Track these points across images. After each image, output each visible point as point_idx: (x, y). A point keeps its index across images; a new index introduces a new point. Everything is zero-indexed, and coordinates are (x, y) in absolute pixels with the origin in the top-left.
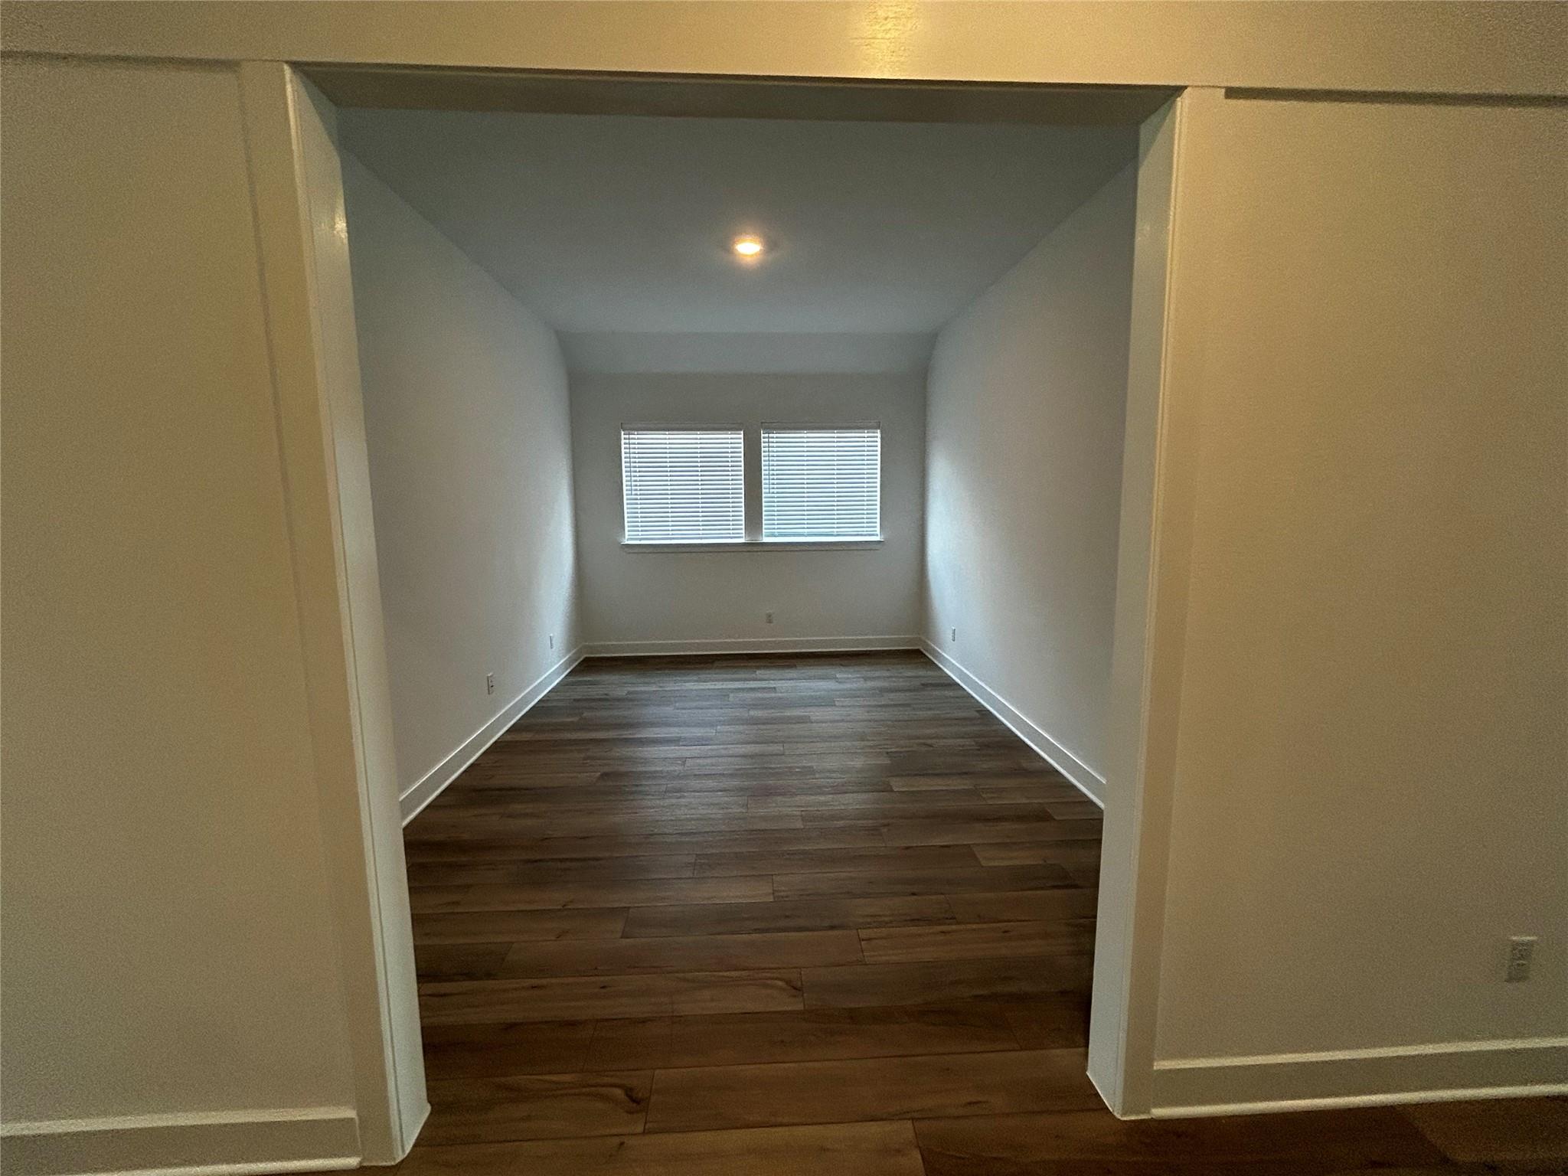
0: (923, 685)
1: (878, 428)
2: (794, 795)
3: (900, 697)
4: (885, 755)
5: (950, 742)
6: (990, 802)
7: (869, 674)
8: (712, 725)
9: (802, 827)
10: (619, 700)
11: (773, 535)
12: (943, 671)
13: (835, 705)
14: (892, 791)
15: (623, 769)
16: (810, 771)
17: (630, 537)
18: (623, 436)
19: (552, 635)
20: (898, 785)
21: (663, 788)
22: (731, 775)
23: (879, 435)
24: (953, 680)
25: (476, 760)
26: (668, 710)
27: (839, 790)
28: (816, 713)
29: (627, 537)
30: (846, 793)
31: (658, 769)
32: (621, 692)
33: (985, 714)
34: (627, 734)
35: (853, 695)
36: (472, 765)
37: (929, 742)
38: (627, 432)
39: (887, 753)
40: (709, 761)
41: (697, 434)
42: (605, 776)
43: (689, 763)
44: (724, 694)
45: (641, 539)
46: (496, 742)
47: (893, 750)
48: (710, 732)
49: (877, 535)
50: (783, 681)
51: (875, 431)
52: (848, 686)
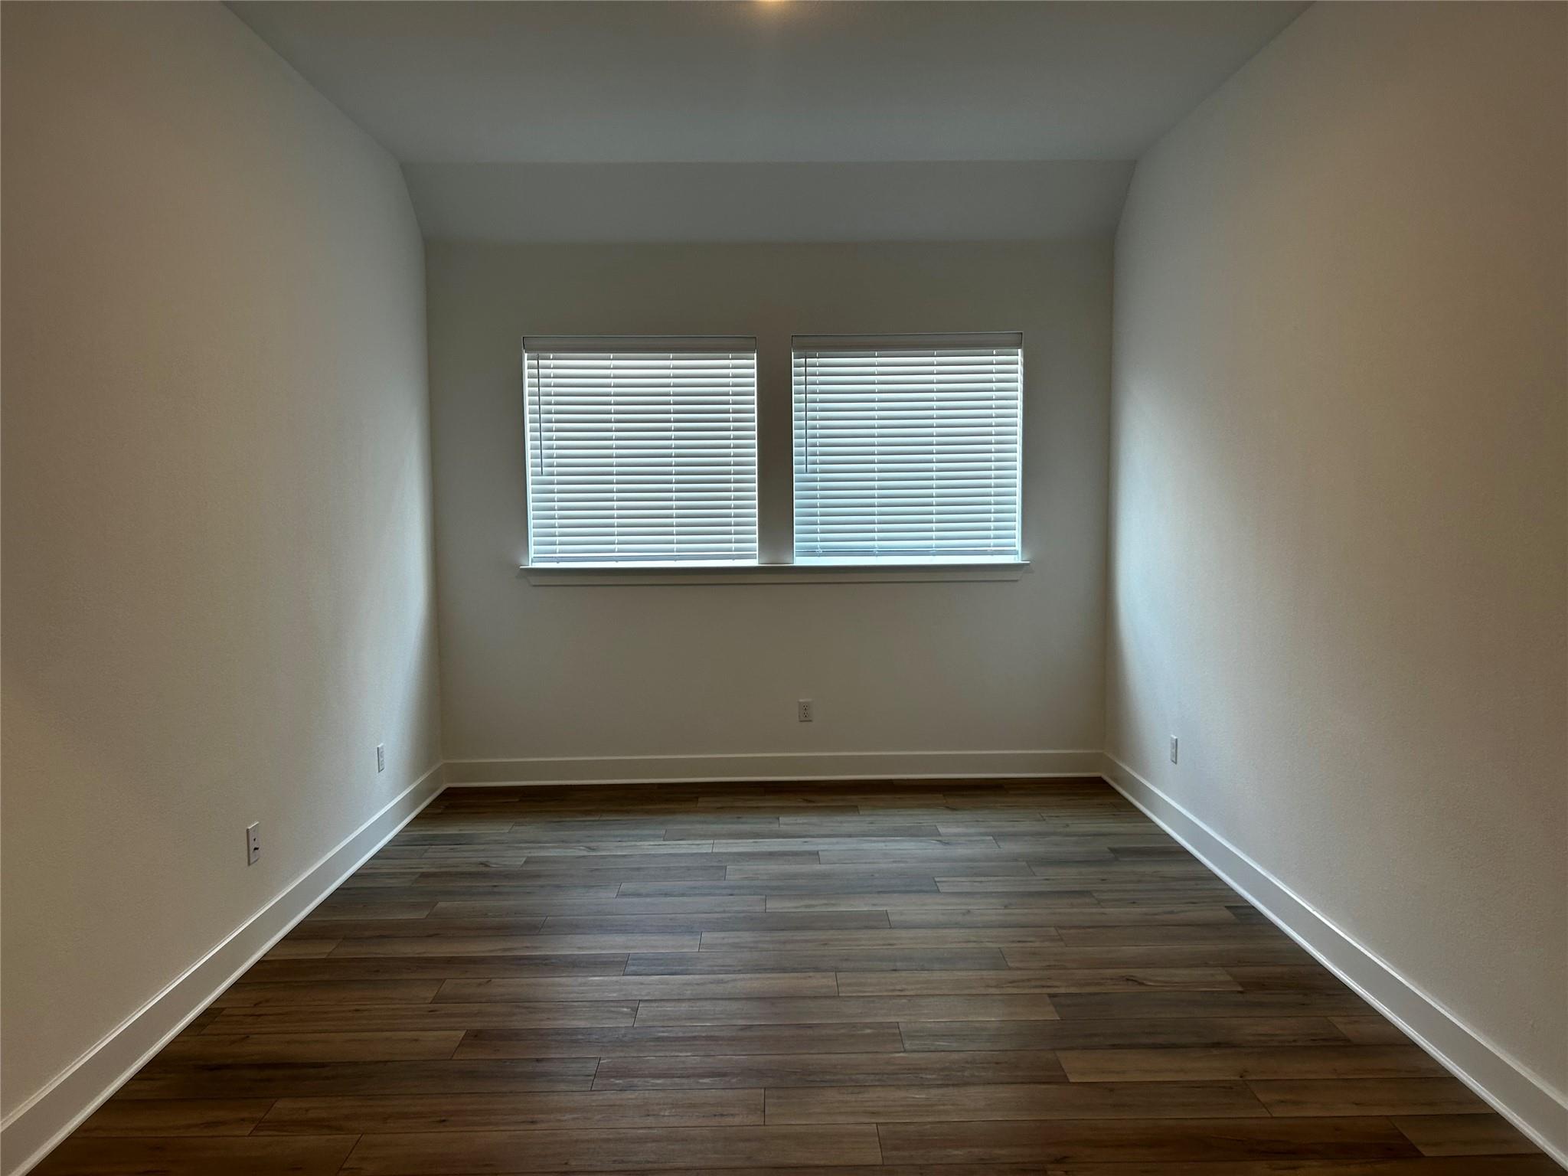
0: (1113, 850)
1: (1019, 346)
2: (862, 1087)
3: (1070, 877)
4: (1048, 1000)
5: (1182, 974)
6: (1279, 1112)
7: (1009, 828)
8: (690, 930)
9: (879, 1161)
10: (508, 875)
11: (812, 553)
12: (1151, 821)
13: (938, 891)
14: (1064, 1081)
15: (518, 1023)
16: (890, 1035)
17: (538, 555)
18: (526, 363)
19: (379, 746)
20: (1079, 1067)
21: (592, 1067)
22: (732, 1039)
23: (1020, 358)
24: (1176, 842)
25: (218, 1000)
26: (606, 897)
27: (953, 1077)
28: (900, 907)
29: (532, 555)
30: (966, 1084)
31: (582, 1024)
32: (514, 859)
33: (1246, 914)
34: (521, 947)
35: (973, 869)
36: (207, 1013)
37: (1138, 973)
38: (535, 355)
39: (1051, 996)
40: (684, 1007)
41: (668, 359)
42: (476, 1037)
43: (643, 1011)
44: (716, 866)
45: (559, 560)
46: (259, 962)
47: (1062, 990)
48: (687, 945)
49: (1015, 553)
50: (834, 840)
51: (1014, 350)
52: (961, 851)
